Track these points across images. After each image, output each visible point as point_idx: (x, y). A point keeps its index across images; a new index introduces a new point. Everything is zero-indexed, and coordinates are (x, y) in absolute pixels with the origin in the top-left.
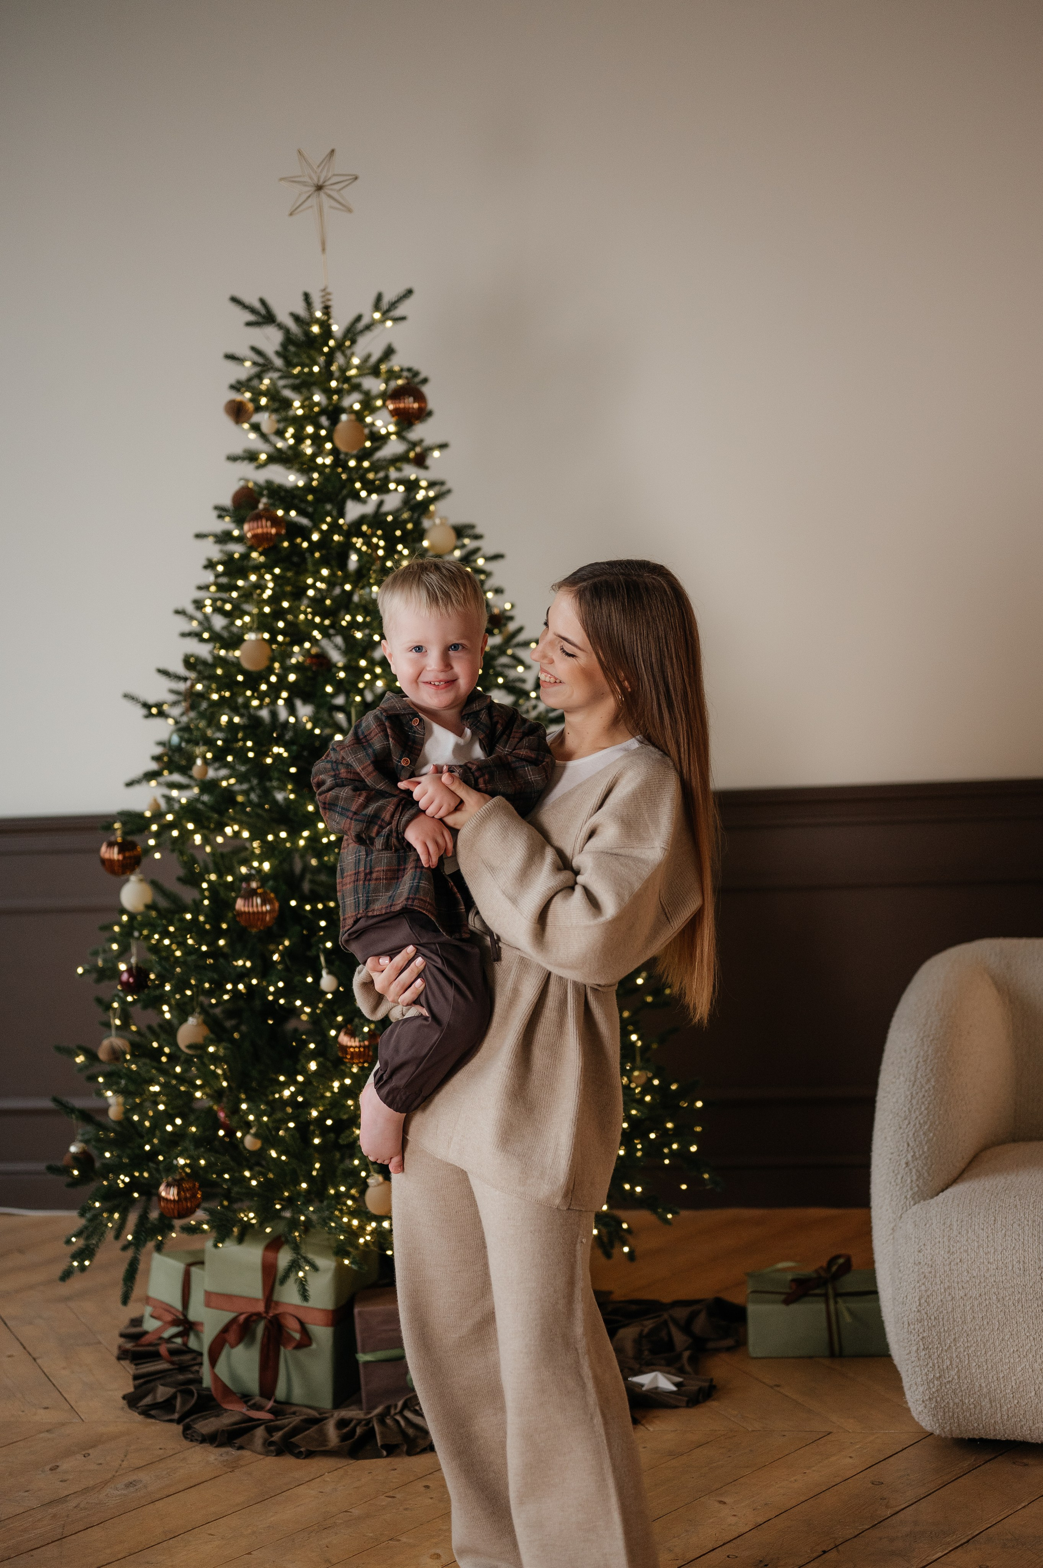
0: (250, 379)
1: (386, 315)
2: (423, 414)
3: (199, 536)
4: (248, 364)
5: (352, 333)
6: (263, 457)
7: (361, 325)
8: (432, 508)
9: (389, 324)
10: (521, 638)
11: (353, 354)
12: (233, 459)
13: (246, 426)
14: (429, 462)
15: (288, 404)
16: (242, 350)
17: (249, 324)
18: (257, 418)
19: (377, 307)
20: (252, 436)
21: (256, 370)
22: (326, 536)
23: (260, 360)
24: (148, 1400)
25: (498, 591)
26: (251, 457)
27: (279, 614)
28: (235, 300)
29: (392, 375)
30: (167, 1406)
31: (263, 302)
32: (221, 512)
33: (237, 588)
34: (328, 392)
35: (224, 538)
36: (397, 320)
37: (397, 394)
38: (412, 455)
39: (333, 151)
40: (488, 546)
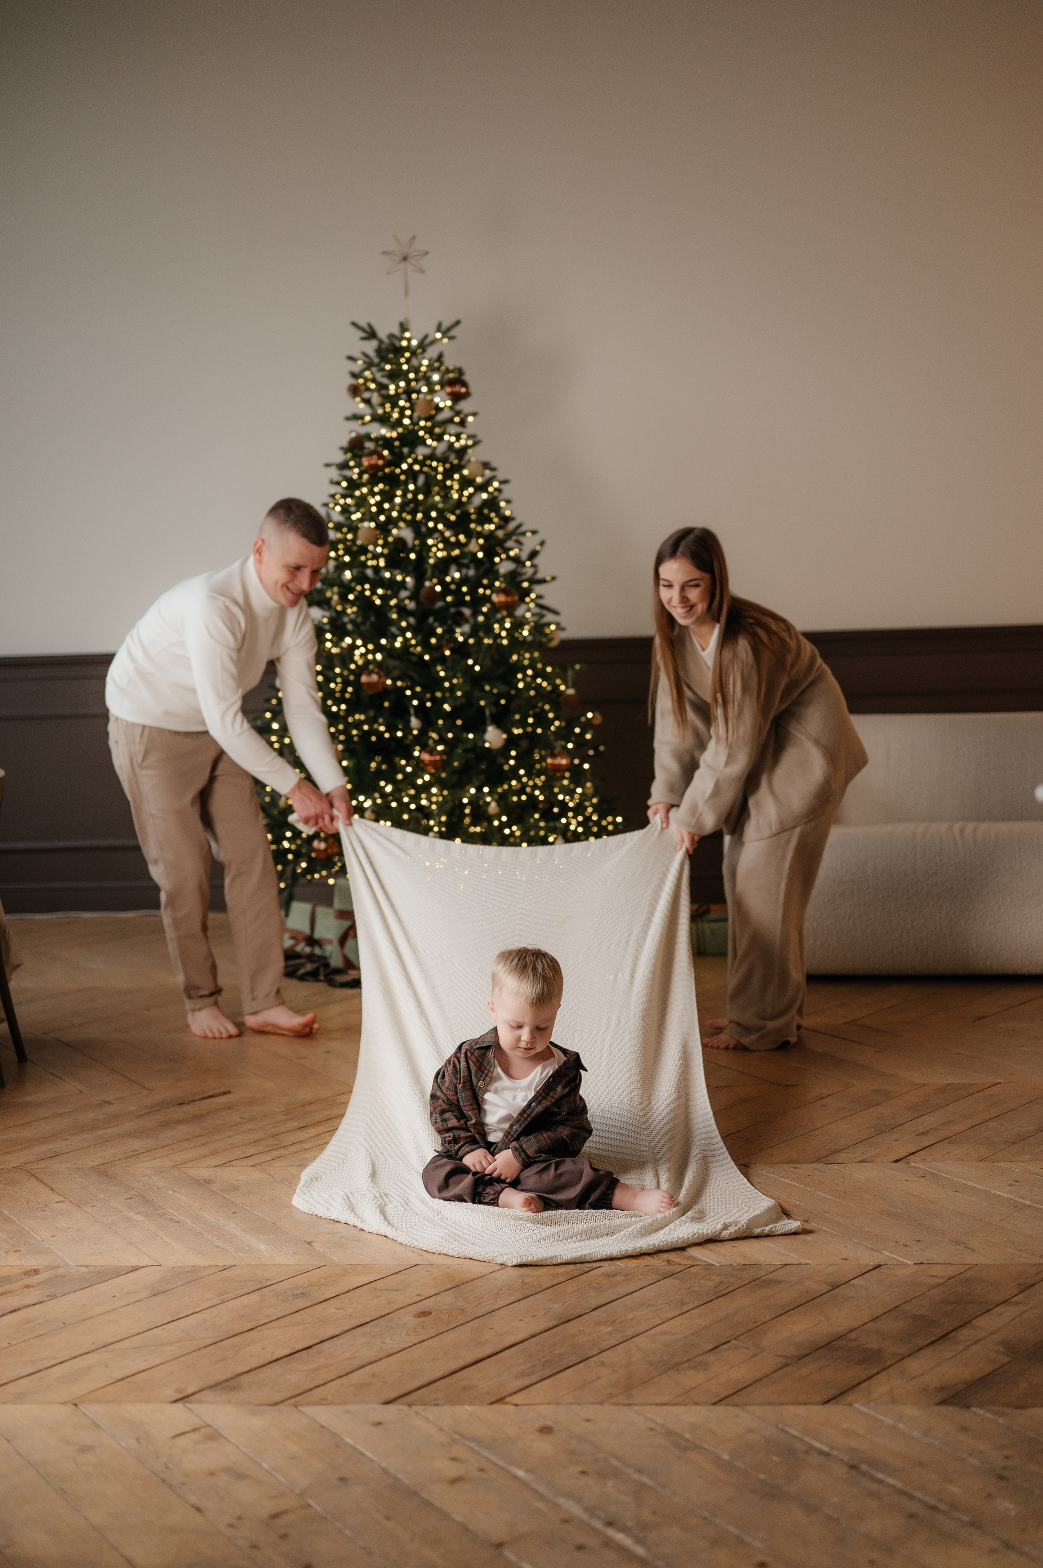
0: (363, 371)
1: (444, 334)
2: (467, 395)
3: (328, 465)
4: (360, 362)
5: (423, 346)
6: (368, 418)
7: (427, 341)
8: (470, 451)
9: (445, 340)
10: (522, 529)
11: (424, 358)
12: (348, 419)
13: (358, 399)
14: (467, 425)
15: (386, 387)
16: (357, 354)
17: (363, 339)
18: (366, 395)
19: (439, 329)
20: (362, 405)
21: (365, 366)
22: (410, 466)
23: (367, 360)
24: (302, 971)
25: (508, 502)
26: (362, 418)
27: (381, 511)
28: (354, 324)
29: (448, 371)
30: (313, 975)
31: (370, 325)
32: (346, 450)
33: (352, 496)
34: (408, 381)
35: (344, 466)
36: (451, 338)
37: (452, 383)
38: (457, 419)
39: (414, 237)
40: (501, 475)
